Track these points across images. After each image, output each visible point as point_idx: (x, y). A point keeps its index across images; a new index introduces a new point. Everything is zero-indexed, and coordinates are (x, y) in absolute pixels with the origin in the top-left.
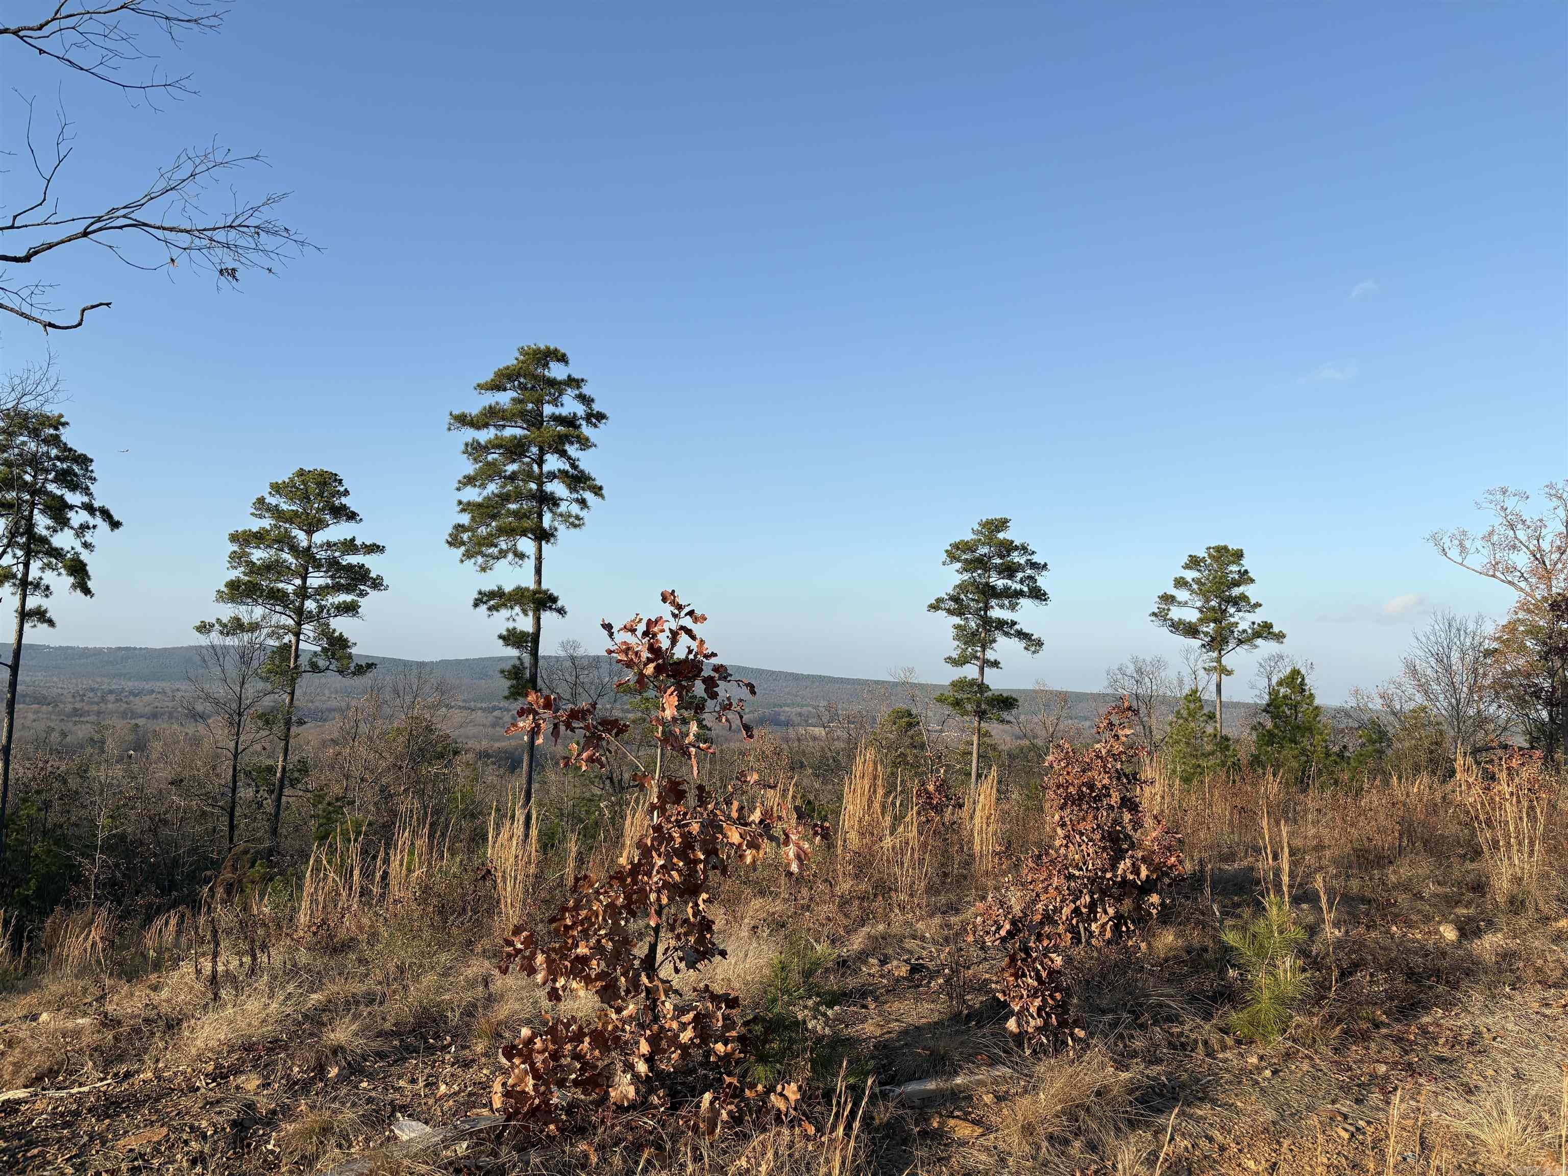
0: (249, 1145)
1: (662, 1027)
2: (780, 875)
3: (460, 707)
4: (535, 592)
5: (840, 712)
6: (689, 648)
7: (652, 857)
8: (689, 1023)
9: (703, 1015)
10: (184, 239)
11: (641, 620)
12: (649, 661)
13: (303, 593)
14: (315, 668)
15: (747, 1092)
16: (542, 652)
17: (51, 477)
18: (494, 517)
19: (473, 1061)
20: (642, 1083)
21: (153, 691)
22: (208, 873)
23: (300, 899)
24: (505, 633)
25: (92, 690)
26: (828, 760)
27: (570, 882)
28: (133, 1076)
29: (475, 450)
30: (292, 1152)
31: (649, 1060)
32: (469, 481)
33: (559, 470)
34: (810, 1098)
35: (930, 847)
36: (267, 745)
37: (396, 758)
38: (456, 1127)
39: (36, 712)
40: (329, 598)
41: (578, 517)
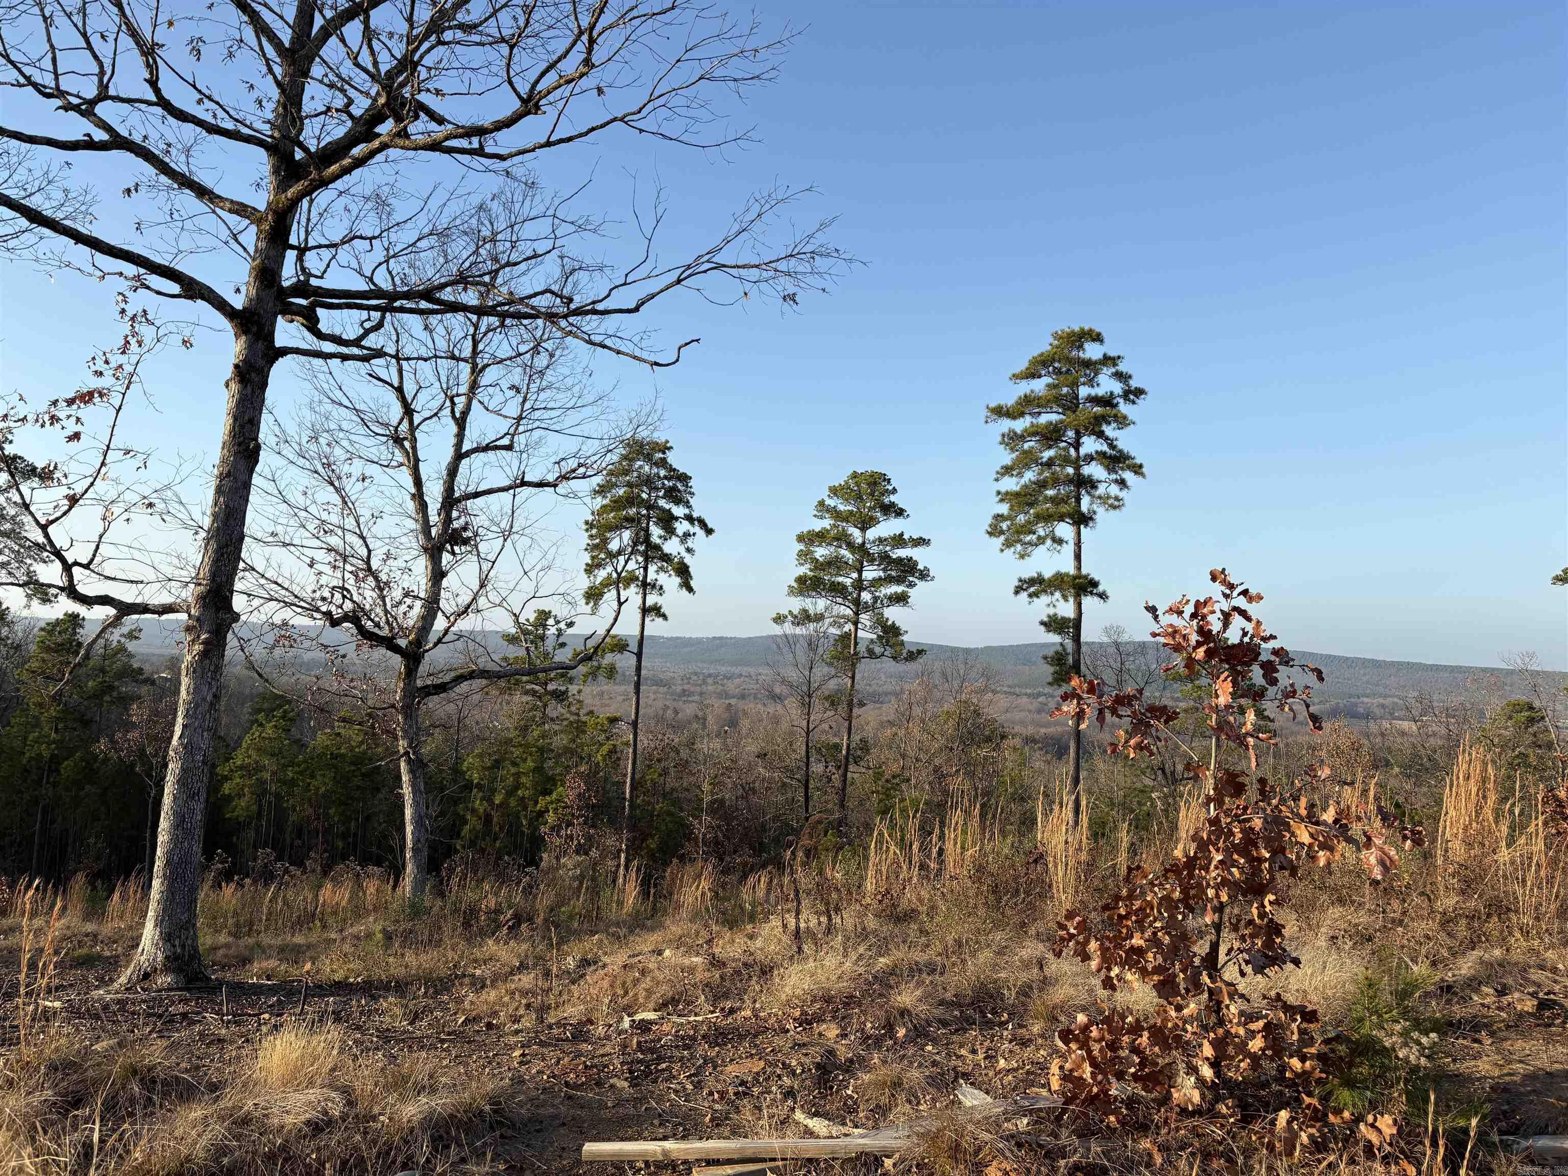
0: (831, 1088)
1: (1228, 1032)
2: (1363, 883)
3: (1006, 693)
4: (1075, 578)
5: (1435, 704)
6: (1243, 629)
7: (1210, 852)
8: (1259, 1032)
9: (1275, 1025)
10: (754, 274)
11: (1188, 601)
12: (1199, 644)
13: (859, 585)
14: (871, 654)
15: (1332, 1118)
16: (1085, 637)
17: (661, 494)
18: (1031, 505)
19: (1030, 1040)
20: (1208, 1088)
21: (741, 675)
22: (790, 838)
23: (866, 869)
24: (1046, 619)
25: (696, 674)
26: (1422, 759)
27: (1123, 871)
28: (736, 1012)
29: (1012, 440)
30: (867, 1100)
31: (1215, 1064)
32: (1007, 470)
33: (1097, 452)
34: (1409, 1134)
35: (1561, 864)
36: (834, 724)
37: (947, 739)
38: (1016, 1102)
39: (655, 693)
40: (882, 588)
41: (1117, 499)
